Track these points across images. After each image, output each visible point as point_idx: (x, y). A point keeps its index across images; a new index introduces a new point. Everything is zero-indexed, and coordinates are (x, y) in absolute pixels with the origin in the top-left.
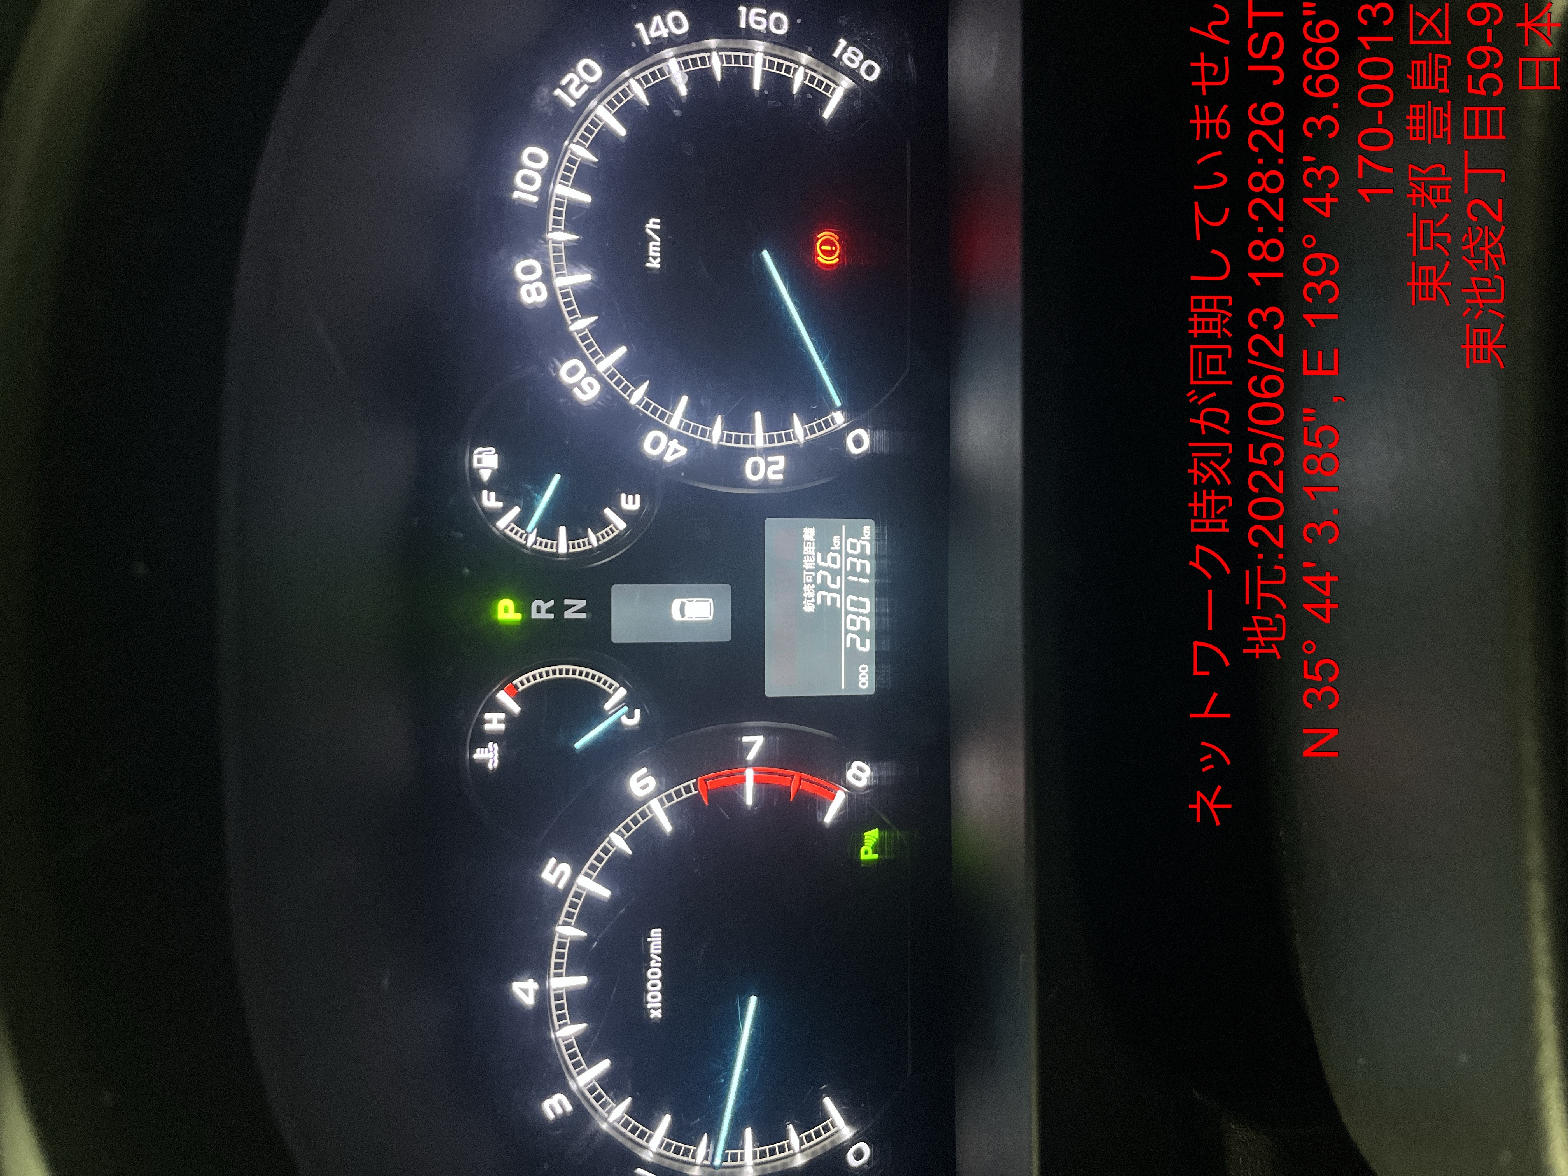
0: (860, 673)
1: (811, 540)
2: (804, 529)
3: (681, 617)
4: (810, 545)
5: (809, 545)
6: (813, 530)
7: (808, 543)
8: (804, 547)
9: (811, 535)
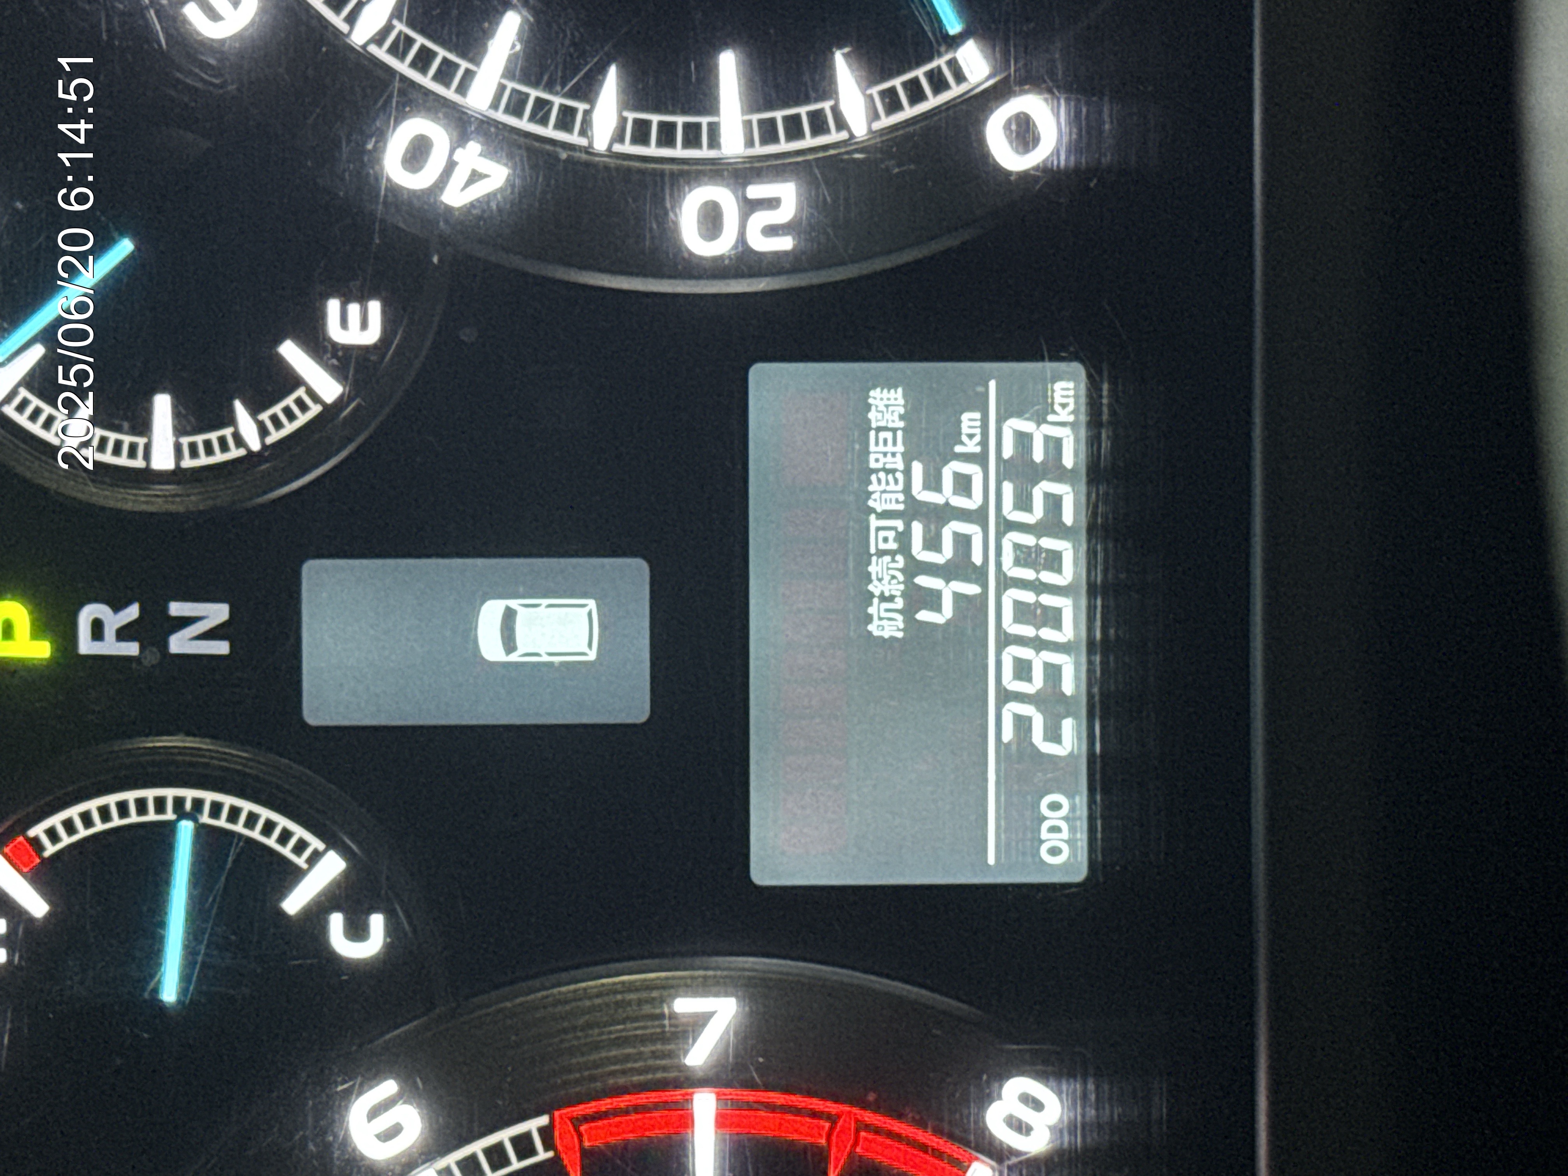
0: (1045, 818)
1: (890, 425)
2: (872, 393)
3: (504, 652)
4: (890, 442)
5: (885, 442)
6: (897, 396)
7: (882, 435)
8: (872, 447)
9: (893, 412)
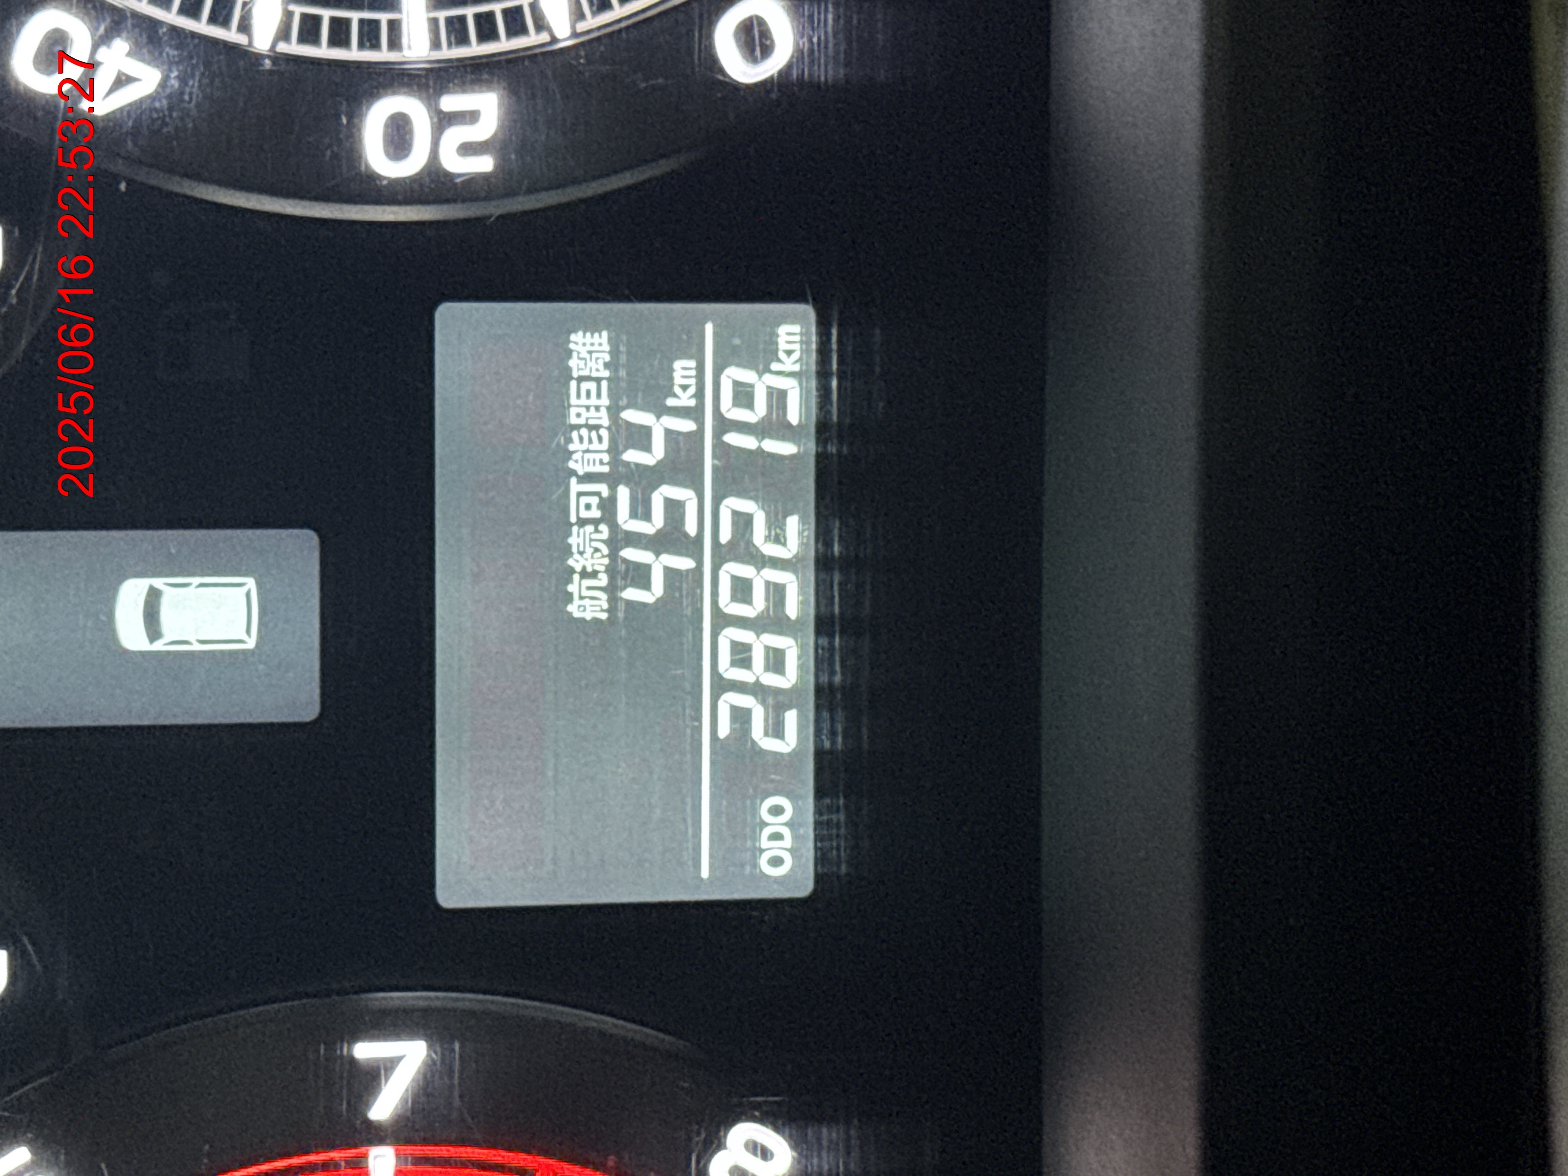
0: (764, 824)
1: (594, 374)
2: (573, 337)
3: (147, 640)
4: (593, 393)
5: (588, 393)
6: (601, 341)
7: (585, 386)
8: (573, 400)
9: (597, 359)
